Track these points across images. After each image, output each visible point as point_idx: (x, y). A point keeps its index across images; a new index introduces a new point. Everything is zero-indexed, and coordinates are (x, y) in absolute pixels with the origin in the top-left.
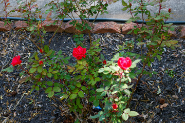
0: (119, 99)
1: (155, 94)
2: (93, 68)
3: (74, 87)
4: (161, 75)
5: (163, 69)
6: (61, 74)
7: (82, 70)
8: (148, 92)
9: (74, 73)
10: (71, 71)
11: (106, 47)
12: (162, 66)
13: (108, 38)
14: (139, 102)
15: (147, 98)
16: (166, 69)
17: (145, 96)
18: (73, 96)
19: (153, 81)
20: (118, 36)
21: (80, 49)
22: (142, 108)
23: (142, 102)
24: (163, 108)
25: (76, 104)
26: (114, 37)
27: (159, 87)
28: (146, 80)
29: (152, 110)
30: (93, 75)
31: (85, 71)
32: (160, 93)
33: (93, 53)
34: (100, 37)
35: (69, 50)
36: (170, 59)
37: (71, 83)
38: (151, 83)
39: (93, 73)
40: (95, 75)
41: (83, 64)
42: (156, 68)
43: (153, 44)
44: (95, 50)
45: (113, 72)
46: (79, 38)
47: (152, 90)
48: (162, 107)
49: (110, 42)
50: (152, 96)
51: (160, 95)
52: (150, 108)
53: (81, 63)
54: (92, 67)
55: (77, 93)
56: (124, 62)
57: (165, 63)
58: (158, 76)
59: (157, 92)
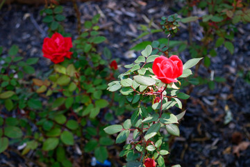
0: (157, 145)
1: (221, 124)
2: (89, 79)
3: (51, 125)
4: (229, 81)
5: (232, 70)
6: (20, 97)
7: (66, 86)
8: (206, 120)
9: (49, 93)
10: (41, 90)
11: (109, 31)
12: (229, 64)
13: (112, 11)
14: (189, 144)
15: (203, 133)
16: (238, 69)
17: (199, 130)
18: (51, 144)
19: (214, 95)
20: (132, 6)
21: (58, 41)
22: (196, 156)
23: (195, 142)
24: (240, 151)
25: (56, 160)
26: (125, 6)
27: (227, 108)
28: (199, 95)
29: (218, 158)
30: (90, 94)
31: (73, 87)
32: (231, 122)
33: (87, 47)
34: (95, 9)
35: (28, 42)
36: (246, 47)
37: (43, 114)
38: (211, 101)
39: (91, 89)
40: (96, 95)
41: (66, 71)
42: (218, 68)
43: (217, 19)
44: (91, 40)
45: (141, 90)
46: (54, 15)
47: (213, 116)
48: (236, 149)
49: (117, 18)
50: (215, 128)
51: (232, 126)
52: (213, 154)
53: (63, 70)
54: (87, 77)
55: (59, 137)
56: (168, 66)
57: (236, 57)
58: (223, 86)
59: (223, 118)
